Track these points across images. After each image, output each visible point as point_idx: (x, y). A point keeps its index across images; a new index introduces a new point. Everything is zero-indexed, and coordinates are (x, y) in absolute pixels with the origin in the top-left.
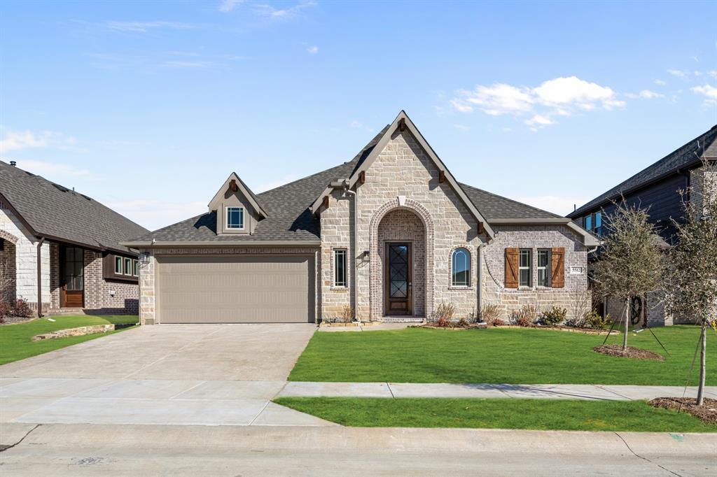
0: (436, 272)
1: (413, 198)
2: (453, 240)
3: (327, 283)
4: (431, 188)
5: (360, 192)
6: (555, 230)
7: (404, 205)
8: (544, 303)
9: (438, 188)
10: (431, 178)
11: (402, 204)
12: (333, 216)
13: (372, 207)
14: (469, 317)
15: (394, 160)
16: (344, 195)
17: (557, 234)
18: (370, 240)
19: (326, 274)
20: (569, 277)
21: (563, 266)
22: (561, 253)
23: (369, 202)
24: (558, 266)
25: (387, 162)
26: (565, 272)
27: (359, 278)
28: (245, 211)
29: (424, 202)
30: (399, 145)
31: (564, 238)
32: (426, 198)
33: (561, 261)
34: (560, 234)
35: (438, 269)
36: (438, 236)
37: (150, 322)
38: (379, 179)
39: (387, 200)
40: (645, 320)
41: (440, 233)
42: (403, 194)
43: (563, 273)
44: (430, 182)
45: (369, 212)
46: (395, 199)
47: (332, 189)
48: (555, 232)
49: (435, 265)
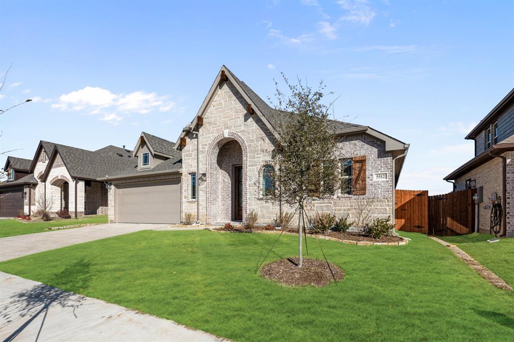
0: (249, 186)
1: (233, 130)
2: (261, 159)
3: (185, 197)
4: (246, 120)
5: (201, 131)
6: (356, 140)
7: (227, 136)
8: (340, 210)
9: (251, 119)
10: (246, 112)
11: (226, 136)
12: (189, 151)
13: (208, 141)
14: (273, 223)
15: (221, 104)
16: (194, 136)
17: (358, 143)
18: (206, 165)
19: (185, 191)
20: (372, 185)
21: (365, 173)
22: (362, 161)
23: (206, 138)
24: (359, 174)
25: (217, 107)
26: (367, 179)
27: (201, 193)
28: (150, 154)
29: (241, 132)
30: (225, 92)
31: (366, 146)
32: (242, 128)
33: (362, 170)
34: (362, 143)
35: (250, 183)
36: (250, 157)
37: (112, 222)
38: (213, 120)
39: (216, 135)
40: (505, 230)
41: (252, 155)
42: (226, 128)
43: (364, 180)
44: (245, 116)
45: (206, 145)
46: (221, 133)
47: (185, 133)
48: (356, 142)
49: (248, 180)
